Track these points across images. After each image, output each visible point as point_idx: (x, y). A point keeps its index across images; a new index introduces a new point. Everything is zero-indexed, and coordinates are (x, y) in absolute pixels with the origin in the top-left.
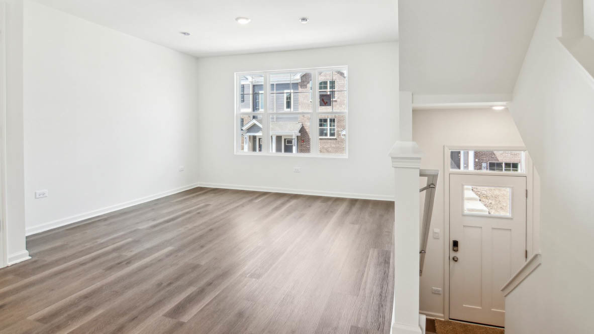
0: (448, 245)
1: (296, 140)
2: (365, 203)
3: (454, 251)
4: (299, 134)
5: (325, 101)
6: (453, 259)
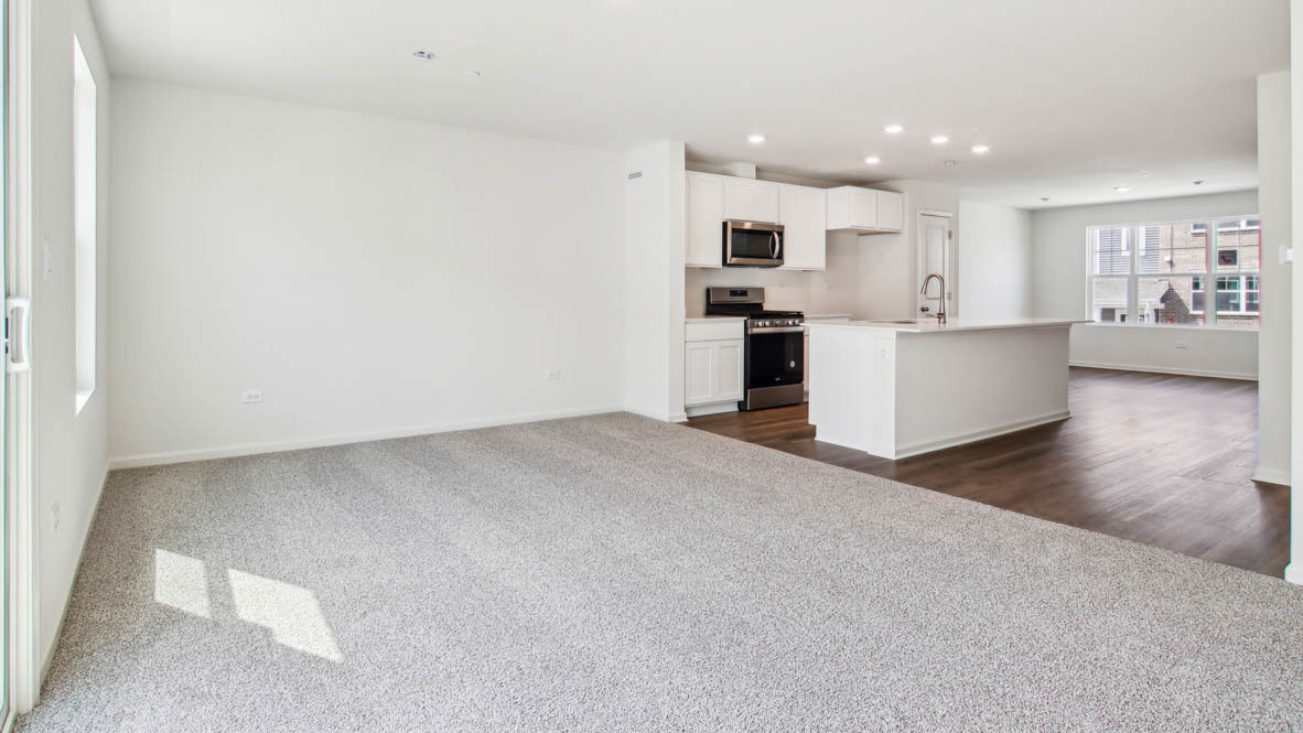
4: (1162, 306)
5: (1227, 259)
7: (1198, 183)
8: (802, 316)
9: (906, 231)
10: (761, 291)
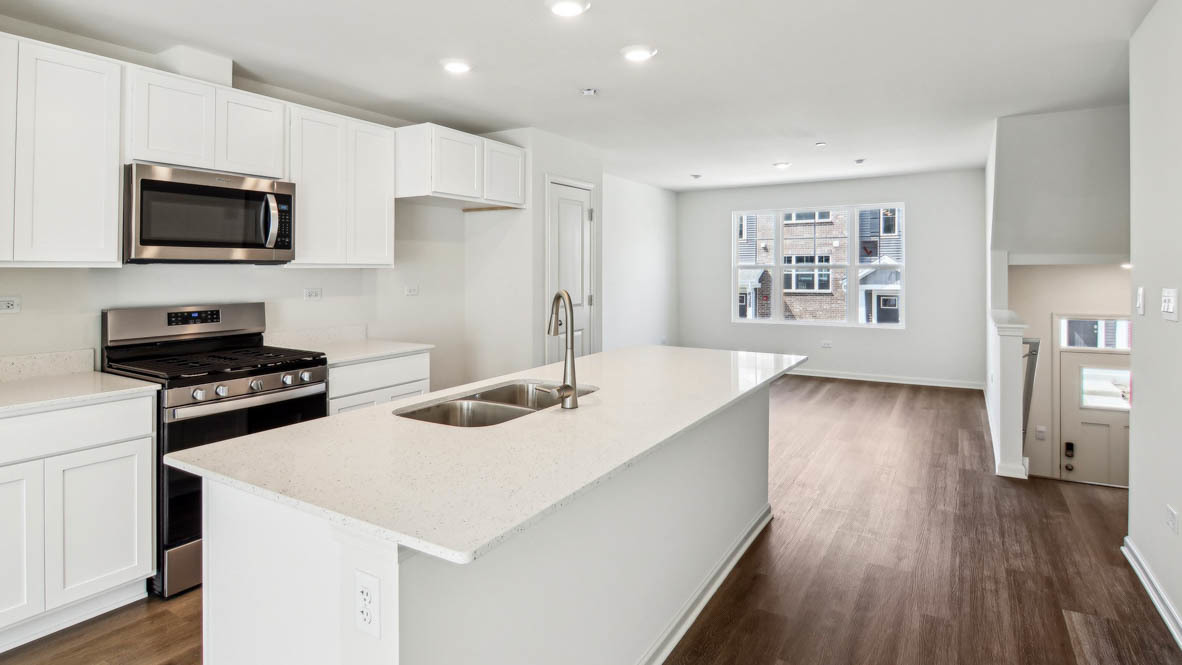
0: (1058, 449)
1: (753, 296)
2: (933, 391)
3: (1067, 455)
4: (759, 286)
5: (869, 250)
6: (1067, 467)
7: (860, 161)
8: (324, 362)
9: (529, 206)
10: (258, 308)
